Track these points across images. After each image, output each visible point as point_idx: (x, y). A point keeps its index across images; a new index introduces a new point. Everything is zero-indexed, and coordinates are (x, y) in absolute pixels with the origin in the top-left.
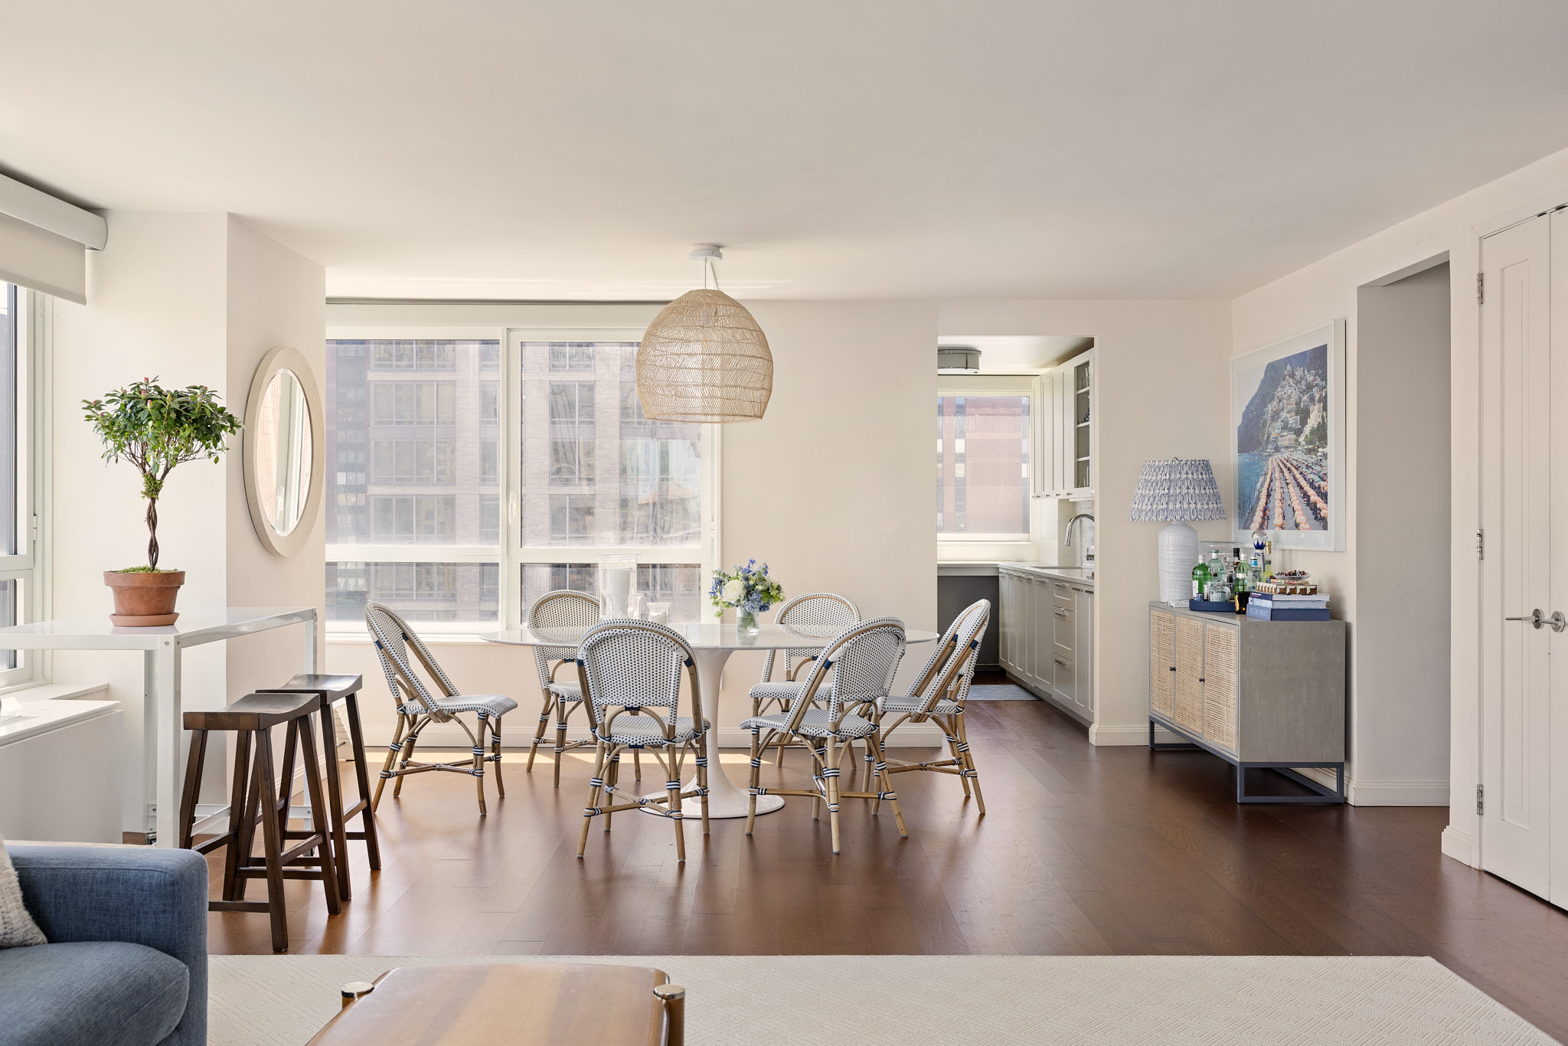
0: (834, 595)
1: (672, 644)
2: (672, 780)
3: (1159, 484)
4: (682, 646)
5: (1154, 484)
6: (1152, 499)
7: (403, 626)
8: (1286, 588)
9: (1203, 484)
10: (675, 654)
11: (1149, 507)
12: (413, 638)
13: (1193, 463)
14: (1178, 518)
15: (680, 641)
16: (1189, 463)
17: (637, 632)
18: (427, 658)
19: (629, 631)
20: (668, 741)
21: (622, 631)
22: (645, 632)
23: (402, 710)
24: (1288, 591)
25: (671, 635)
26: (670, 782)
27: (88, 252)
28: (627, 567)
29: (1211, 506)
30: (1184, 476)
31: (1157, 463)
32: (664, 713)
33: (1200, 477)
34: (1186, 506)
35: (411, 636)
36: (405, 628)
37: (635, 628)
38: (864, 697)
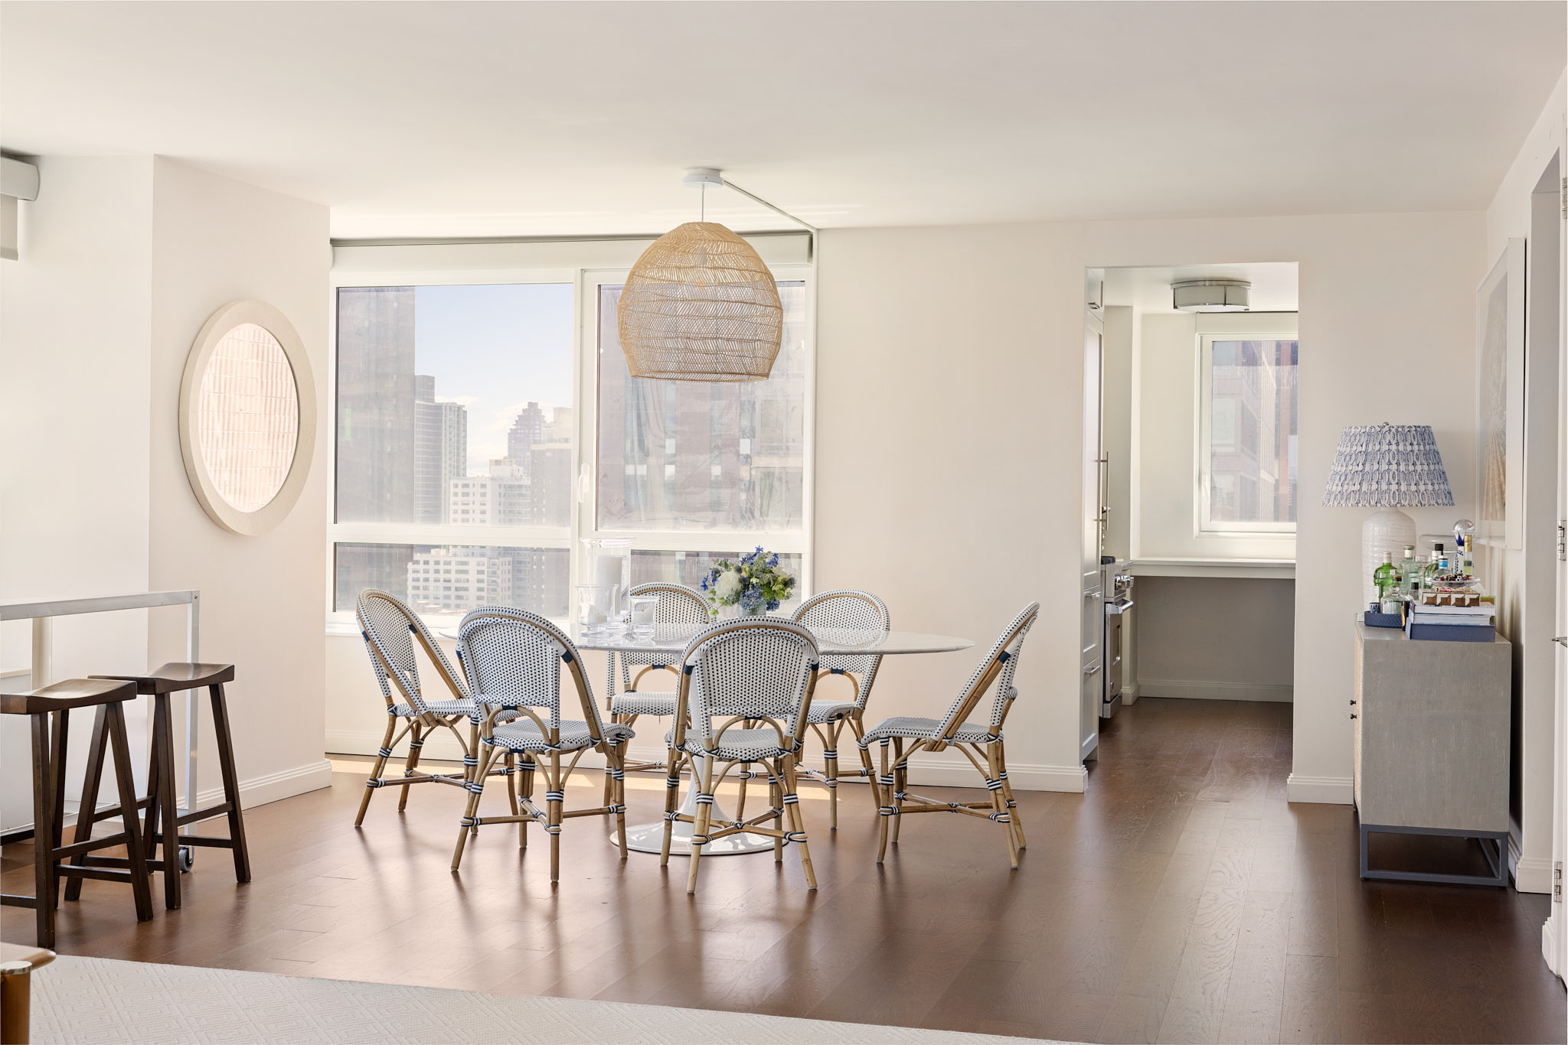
0: (861, 593)
1: (545, 636)
2: (552, 790)
3: (1353, 457)
4: (558, 638)
5: (1348, 458)
6: (1343, 478)
7: (412, 617)
8: (1435, 597)
9: (1412, 458)
10: (549, 647)
11: (1340, 488)
12: (422, 631)
13: (1400, 429)
14: (1373, 503)
15: (556, 633)
16: (1393, 430)
17: (507, 622)
18: (437, 654)
19: (499, 620)
20: (550, 746)
21: (493, 620)
22: (515, 621)
23: (392, 711)
24: (1439, 601)
25: (544, 626)
26: (550, 792)
27: (21, 203)
28: (621, 554)
29: (1422, 488)
30: (1385, 447)
31: (1353, 430)
32: (544, 714)
33: (1409, 448)
34: (1384, 487)
35: (420, 629)
36: (414, 619)
37: (506, 617)
38: (748, 711)
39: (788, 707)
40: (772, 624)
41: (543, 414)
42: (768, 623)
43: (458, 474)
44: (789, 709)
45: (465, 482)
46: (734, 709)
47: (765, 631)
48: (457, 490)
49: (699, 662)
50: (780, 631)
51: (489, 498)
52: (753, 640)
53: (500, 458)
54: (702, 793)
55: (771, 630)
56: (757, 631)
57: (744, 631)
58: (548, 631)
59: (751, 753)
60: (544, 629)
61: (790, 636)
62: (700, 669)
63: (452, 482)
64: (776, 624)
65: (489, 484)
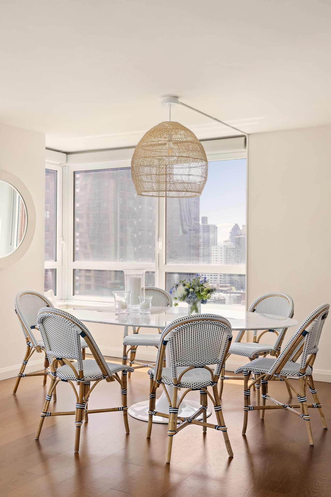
1: (70, 324)
4: (77, 325)
10: (73, 329)
22: (57, 316)
38: (197, 364)
39: (217, 360)
40: (210, 318)
41: (239, 227)
42: (208, 318)
43: (214, 245)
44: (217, 361)
45: (216, 247)
46: (189, 363)
47: (206, 322)
48: (214, 249)
49: (171, 339)
50: (214, 321)
51: (223, 252)
52: (199, 326)
53: (227, 240)
54: (172, 407)
55: (210, 321)
56: (202, 322)
57: (196, 322)
58: (72, 321)
59: (198, 385)
60: (70, 320)
61: (219, 324)
62: (172, 342)
63: (212, 247)
64: (212, 318)
65: (223, 247)
